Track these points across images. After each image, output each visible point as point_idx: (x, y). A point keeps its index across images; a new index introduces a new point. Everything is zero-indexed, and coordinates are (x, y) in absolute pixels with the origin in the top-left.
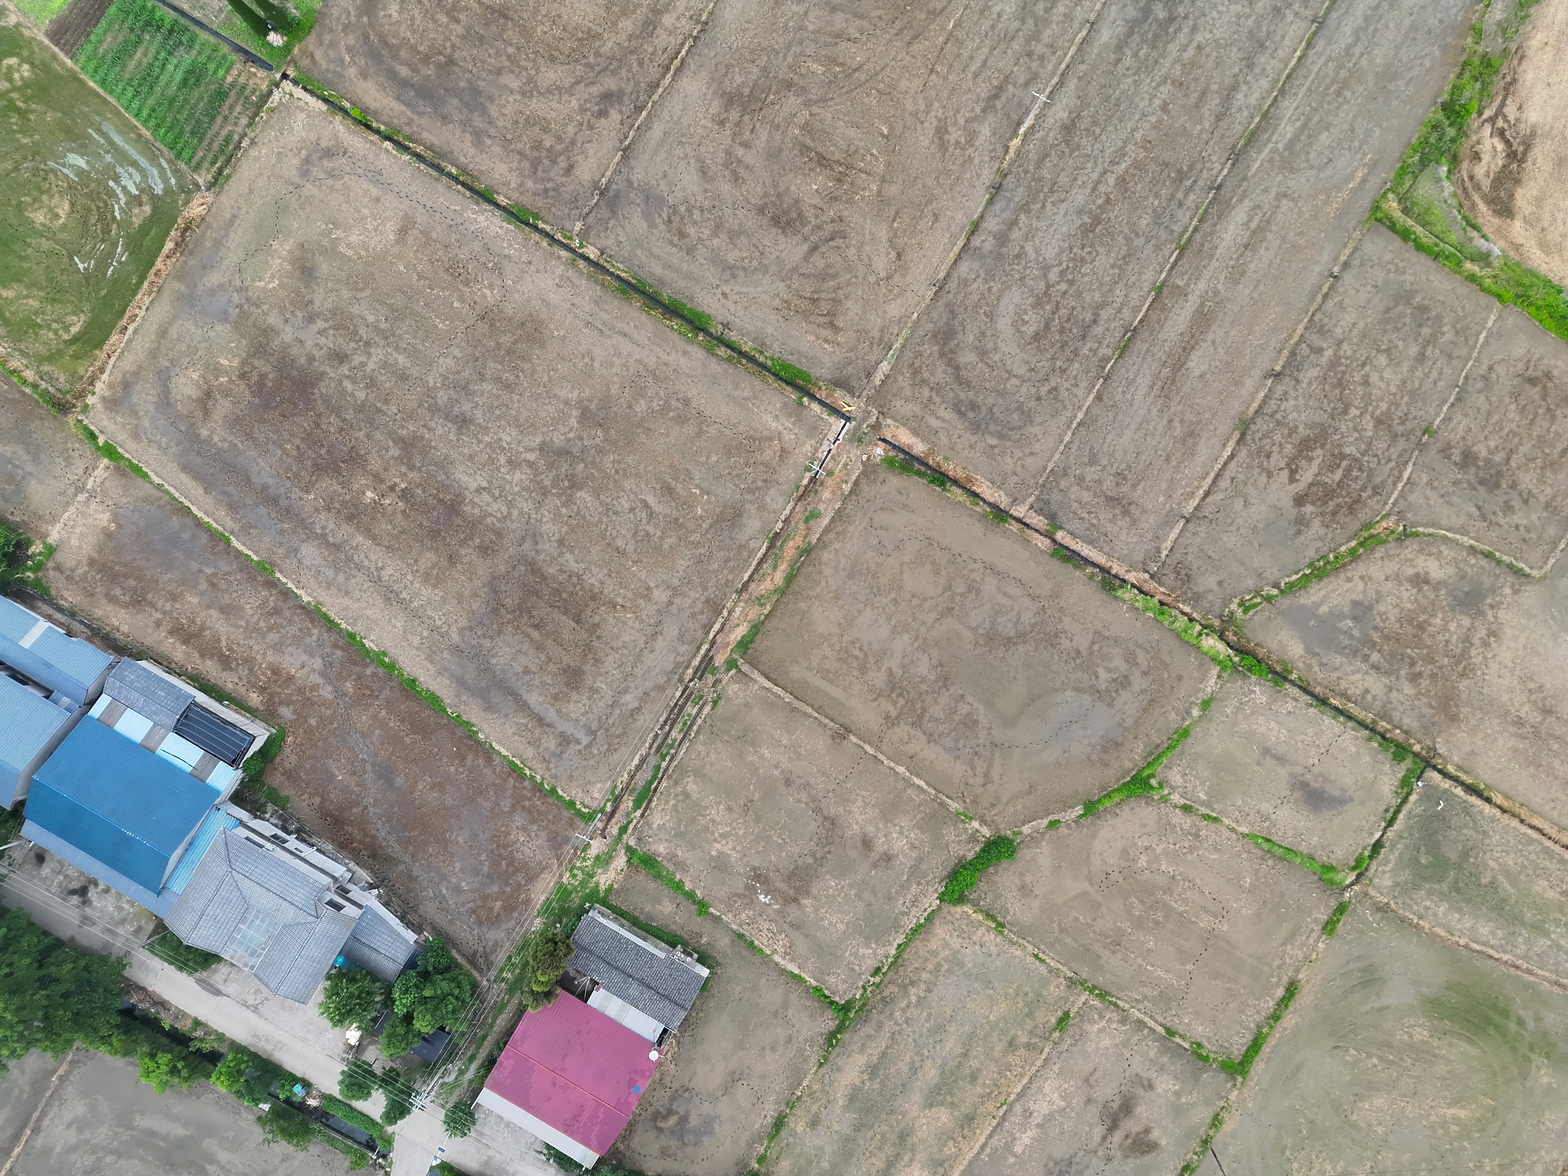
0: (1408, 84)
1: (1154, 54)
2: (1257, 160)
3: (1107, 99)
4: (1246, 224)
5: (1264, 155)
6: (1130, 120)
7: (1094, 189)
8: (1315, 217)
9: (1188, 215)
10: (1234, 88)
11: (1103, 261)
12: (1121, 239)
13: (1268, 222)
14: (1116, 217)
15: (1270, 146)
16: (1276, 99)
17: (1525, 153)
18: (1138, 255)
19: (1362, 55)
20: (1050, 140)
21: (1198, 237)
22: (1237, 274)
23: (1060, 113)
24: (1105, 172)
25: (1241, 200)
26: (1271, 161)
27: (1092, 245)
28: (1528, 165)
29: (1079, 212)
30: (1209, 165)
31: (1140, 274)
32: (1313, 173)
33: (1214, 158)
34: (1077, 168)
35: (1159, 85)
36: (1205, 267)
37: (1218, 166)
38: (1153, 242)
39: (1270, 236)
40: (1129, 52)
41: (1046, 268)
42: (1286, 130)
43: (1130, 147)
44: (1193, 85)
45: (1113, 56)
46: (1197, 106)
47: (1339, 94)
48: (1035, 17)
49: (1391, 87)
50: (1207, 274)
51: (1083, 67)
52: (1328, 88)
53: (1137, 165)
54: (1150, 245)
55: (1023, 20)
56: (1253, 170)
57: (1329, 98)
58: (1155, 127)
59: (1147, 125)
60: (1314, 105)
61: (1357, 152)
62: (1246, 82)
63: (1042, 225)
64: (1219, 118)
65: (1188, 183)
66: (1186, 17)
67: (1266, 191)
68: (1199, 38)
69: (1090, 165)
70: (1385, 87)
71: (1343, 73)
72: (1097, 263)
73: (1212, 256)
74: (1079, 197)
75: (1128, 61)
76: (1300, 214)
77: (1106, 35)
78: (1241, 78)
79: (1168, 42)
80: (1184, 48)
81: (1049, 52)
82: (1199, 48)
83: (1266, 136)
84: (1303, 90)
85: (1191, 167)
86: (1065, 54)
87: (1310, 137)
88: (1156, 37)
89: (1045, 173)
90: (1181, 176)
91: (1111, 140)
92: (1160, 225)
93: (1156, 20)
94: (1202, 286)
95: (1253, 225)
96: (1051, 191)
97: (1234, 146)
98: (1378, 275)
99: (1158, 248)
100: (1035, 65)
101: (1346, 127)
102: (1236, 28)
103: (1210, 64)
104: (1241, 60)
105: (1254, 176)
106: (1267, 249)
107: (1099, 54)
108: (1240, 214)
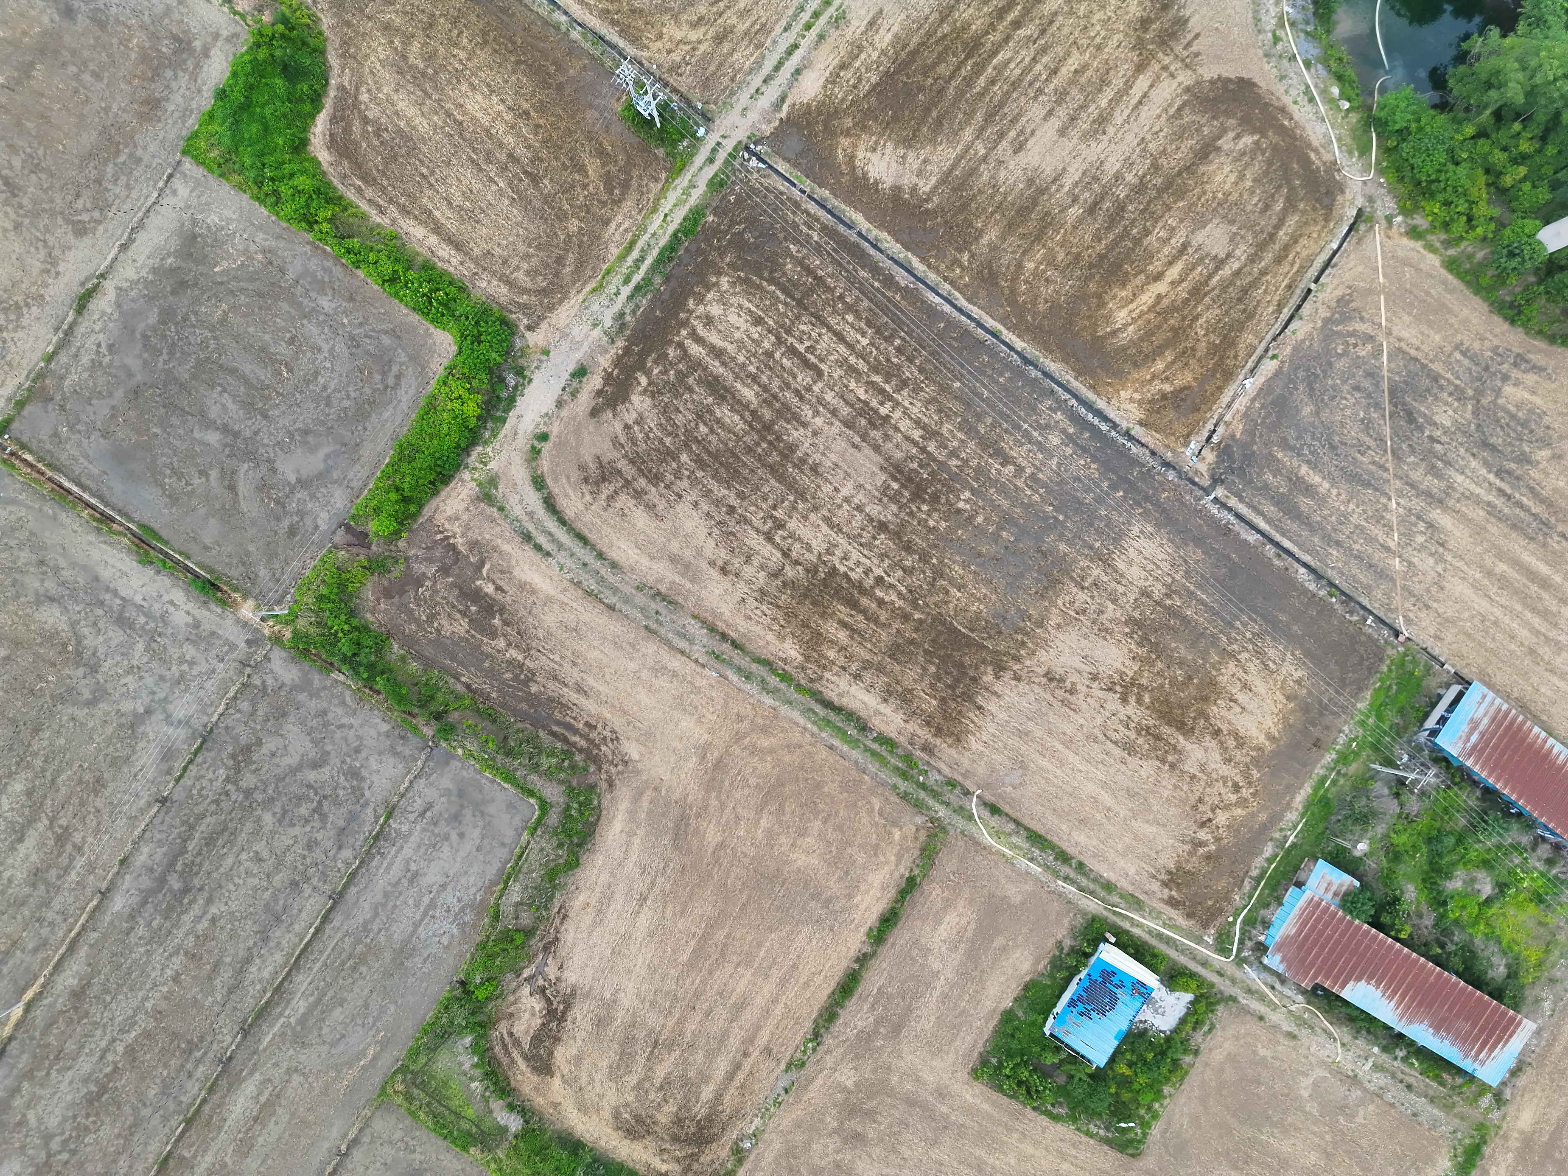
0: (425, 961)
1: (168, 924)
2: (269, 1034)
3: (119, 967)
4: (256, 1098)
5: (276, 1029)
6: (141, 989)
7: (102, 1058)
8: (325, 1092)
9: (197, 1086)
10: (248, 961)
11: (106, 1132)
12: (127, 1109)
13: (278, 1096)
14: (124, 1086)
15: (282, 1020)
16: (289, 974)
17: (564, 1013)
18: (145, 1125)
19: (380, 930)
20: (59, 1006)
21: (207, 1109)
22: (245, 1146)
23: (69, 979)
24: (114, 1040)
25: (251, 1073)
26: (283, 1034)
27: (97, 1114)
28: (568, 1025)
29: (86, 1081)
30: (220, 1037)
31: (146, 1144)
32: (326, 1048)
33: (225, 1031)
34: (86, 1036)
35: (171, 956)
36: (213, 1139)
37: (228, 1039)
38: (161, 1112)
39: (279, 1111)
40: (142, 922)
41: (48, 1138)
42: (299, 1005)
43: (141, 1016)
44: (206, 957)
45: (125, 925)
46: (210, 978)
47: (354, 969)
48: (47, 883)
49: (407, 963)
50: (214, 1147)
51: (95, 935)
52: (343, 964)
53: (148, 1035)
54: (157, 1116)
55: (34, 885)
56: (265, 1044)
57: (343, 974)
58: (166, 998)
59: (157, 995)
60: (328, 980)
61: (370, 1029)
62: (261, 956)
63: (46, 1092)
64: (231, 991)
65: (198, 1054)
66: (201, 889)
67: (276, 1064)
68: (214, 910)
69: (98, 1033)
70: (402, 964)
71: (360, 949)
72: (101, 1133)
73: (220, 1129)
74: (85, 1065)
75: (141, 931)
76: (311, 1089)
77: (119, 903)
78: (255, 951)
79: (182, 913)
80: (198, 919)
81: (59, 918)
82: (213, 920)
83: (278, 1010)
84: (319, 965)
85: (202, 1039)
86: (76, 921)
87: (323, 1012)
88: (170, 908)
89: (52, 1040)
90: (192, 1047)
91: (122, 1008)
92: (169, 1095)
93: (170, 890)
94: (209, 1158)
95: (263, 1099)
96: (57, 1058)
97: (246, 1020)
98: (388, 1151)
99: (165, 1119)
100: (45, 931)
101: (360, 1003)
102: (252, 901)
103: (224, 936)
104: (257, 933)
105: (265, 1050)
106: (277, 1123)
107: (111, 923)
108: (250, 1087)
